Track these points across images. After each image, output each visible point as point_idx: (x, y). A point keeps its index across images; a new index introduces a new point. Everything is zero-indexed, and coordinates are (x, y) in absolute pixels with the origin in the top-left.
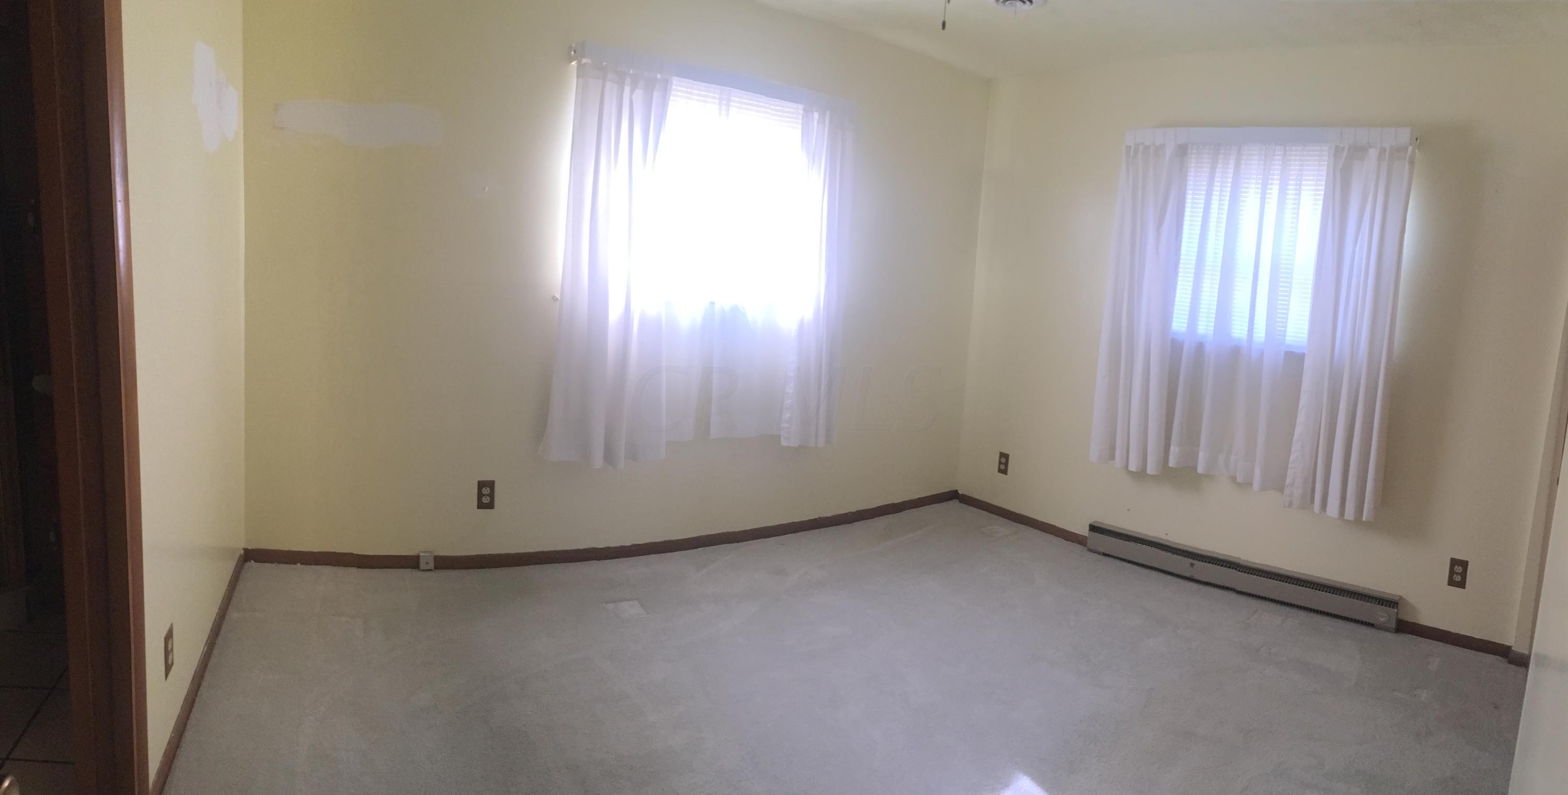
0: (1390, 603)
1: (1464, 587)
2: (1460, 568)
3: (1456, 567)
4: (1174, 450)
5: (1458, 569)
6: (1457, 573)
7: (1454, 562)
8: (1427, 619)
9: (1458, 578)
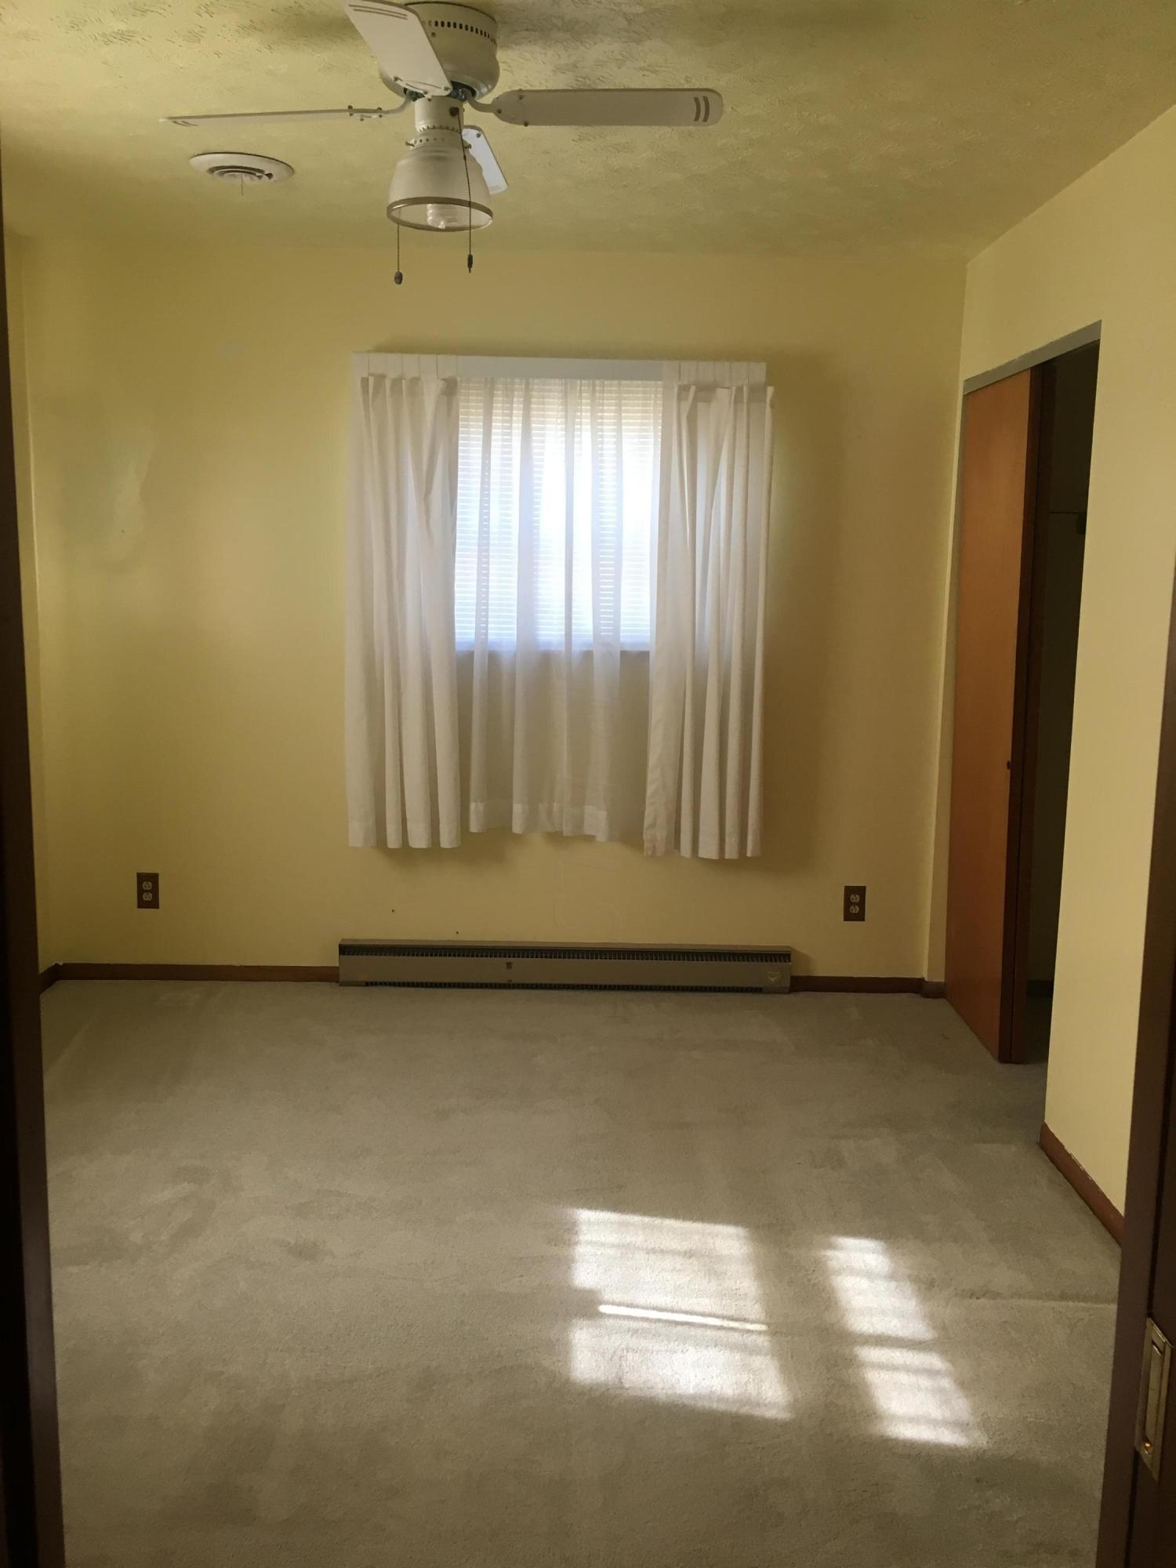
0: (782, 956)
1: (863, 919)
2: (857, 896)
3: (852, 896)
4: (475, 808)
5: (855, 898)
6: (855, 904)
7: (849, 891)
8: (823, 969)
9: (855, 910)
